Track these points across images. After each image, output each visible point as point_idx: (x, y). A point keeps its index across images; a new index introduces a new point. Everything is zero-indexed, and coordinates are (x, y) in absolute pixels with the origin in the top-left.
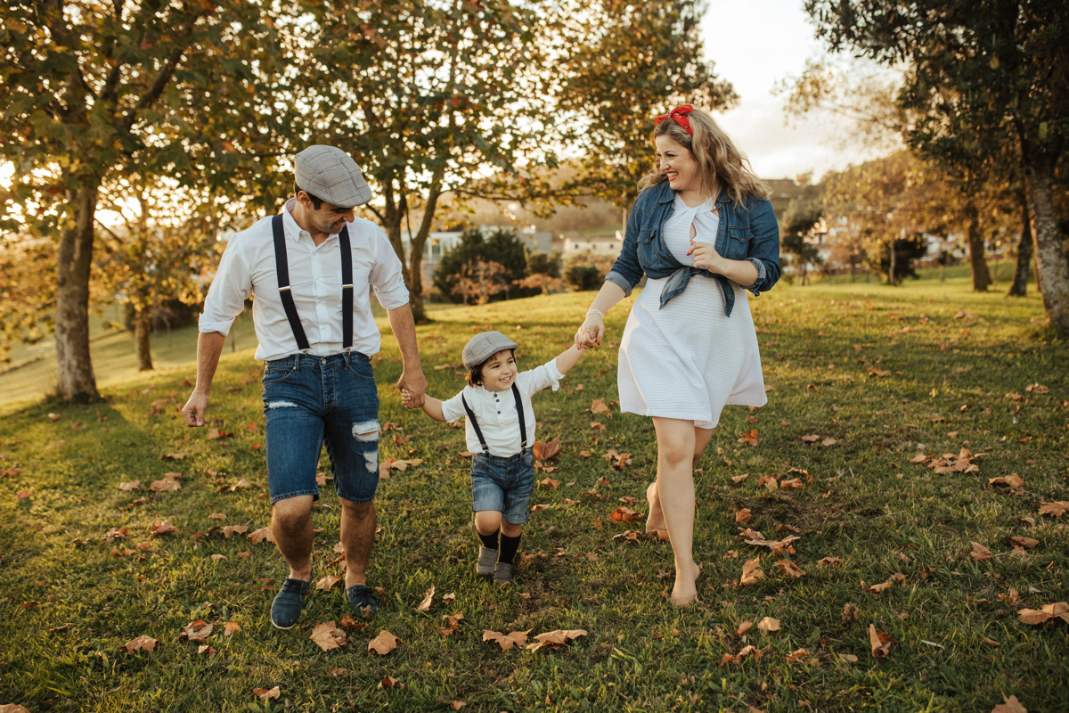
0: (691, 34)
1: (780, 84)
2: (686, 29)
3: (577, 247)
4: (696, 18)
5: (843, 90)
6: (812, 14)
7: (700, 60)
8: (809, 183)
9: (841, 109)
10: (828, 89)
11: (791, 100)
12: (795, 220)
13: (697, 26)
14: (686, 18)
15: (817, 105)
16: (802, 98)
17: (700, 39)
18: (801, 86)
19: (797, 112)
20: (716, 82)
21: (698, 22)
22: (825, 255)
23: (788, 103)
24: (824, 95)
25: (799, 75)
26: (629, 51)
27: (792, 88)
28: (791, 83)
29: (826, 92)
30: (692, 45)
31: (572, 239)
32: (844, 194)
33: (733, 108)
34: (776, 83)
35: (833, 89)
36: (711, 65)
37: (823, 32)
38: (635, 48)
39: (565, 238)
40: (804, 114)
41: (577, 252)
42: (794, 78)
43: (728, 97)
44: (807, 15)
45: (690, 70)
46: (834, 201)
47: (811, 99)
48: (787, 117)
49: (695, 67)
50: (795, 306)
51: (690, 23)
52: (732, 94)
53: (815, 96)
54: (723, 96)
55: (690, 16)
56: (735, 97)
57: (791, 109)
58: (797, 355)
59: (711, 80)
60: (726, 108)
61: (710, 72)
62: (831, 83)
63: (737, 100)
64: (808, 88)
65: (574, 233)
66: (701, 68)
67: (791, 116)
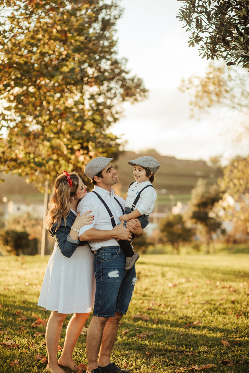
0: (107, 34)
1: (187, 82)
2: (103, 29)
3: (19, 209)
4: (112, 21)
5: (240, 90)
6: (189, 22)
7: (114, 56)
8: (218, 165)
9: (239, 107)
10: (228, 89)
11: (197, 96)
12: (203, 196)
13: (113, 28)
14: (103, 19)
15: (219, 102)
16: (205, 95)
17: (114, 38)
18: (204, 86)
19: (200, 108)
20: (127, 76)
21: (113, 24)
22: (228, 226)
23: (193, 99)
24: (225, 94)
25: (203, 75)
26: (47, 44)
27: (197, 86)
28: (197, 82)
29: (227, 91)
30: (106, 43)
31: (15, 202)
32: (239, 179)
33: (142, 100)
34: (183, 81)
35: (232, 89)
36: (124, 61)
37: (198, 39)
38: (52, 41)
39: (9, 200)
40: (207, 109)
41: (17, 214)
42: (199, 78)
43: (138, 90)
44: (184, 23)
45: (105, 65)
46: (231, 185)
47: (214, 97)
48: (192, 110)
49: (109, 63)
50: (181, 287)
51: (107, 25)
52: (141, 88)
53: (218, 95)
54: (133, 90)
55: (107, 18)
56: (144, 91)
57: (196, 104)
58: (166, 350)
59: (124, 75)
60: (136, 100)
61: (123, 68)
62: (230, 84)
63: (146, 94)
64: (211, 88)
65: (18, 197)
66: (115, 63)
67: (196, 110)
